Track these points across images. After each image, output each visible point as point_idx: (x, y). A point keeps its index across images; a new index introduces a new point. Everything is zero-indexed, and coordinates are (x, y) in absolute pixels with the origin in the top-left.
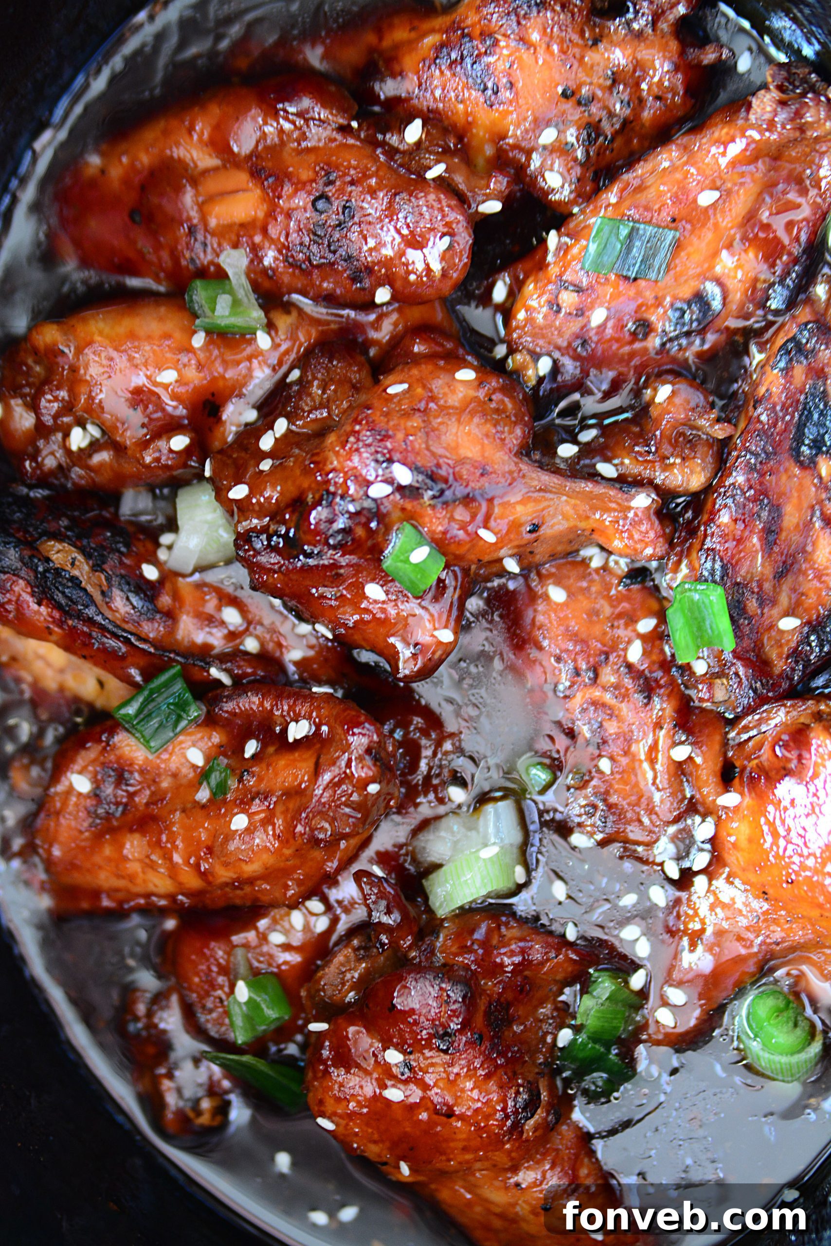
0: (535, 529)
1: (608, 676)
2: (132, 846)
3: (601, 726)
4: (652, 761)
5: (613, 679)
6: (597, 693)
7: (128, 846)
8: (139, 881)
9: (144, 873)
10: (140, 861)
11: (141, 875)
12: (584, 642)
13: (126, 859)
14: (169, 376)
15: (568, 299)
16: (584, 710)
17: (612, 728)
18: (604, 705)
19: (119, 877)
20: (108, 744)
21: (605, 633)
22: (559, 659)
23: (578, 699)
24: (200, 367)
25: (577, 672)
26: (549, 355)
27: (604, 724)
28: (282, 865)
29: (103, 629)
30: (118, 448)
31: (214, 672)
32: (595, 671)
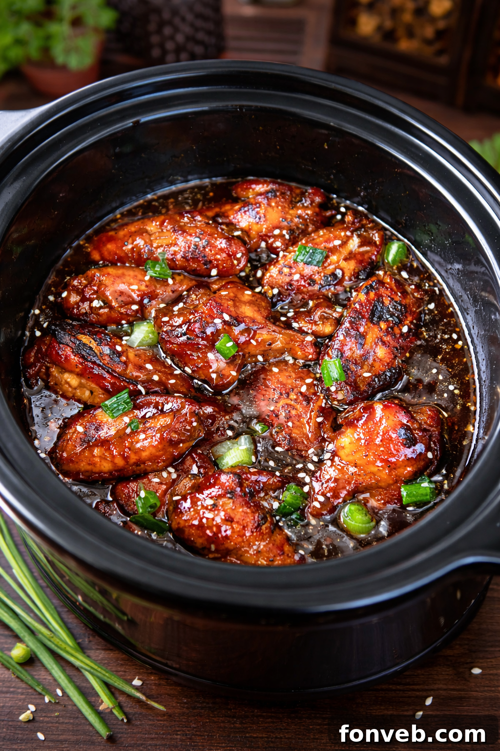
0: (270, 345)
1: (293, 396)
2: (97, 450)
3: (289, 412)
4: (308, 423)
5: (295, 397)
6: (289, 402)
7: (95, 451)
8: (98, 465)
9: (101, 461)
10: (100, 457)
11: (99, 463)
12: (284, 384)
13: (94, 456)
14: (135, 287)
15: (286, 270)
16: (283, 407)
17: (294, 412)
18: (291, 405)
19: (89, 464)
20: (93, 414)
21: (293, 382)
22: (274, 390)
23: (282, 403)
24: (147, 286)
25: (281, 394)
26: (278, 288)
27: (292, 411)
28: (157, 454)
29: (99, 365)
30: (111, 308)
31: (140, 387)
32: (288, 394)
